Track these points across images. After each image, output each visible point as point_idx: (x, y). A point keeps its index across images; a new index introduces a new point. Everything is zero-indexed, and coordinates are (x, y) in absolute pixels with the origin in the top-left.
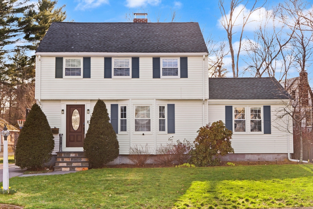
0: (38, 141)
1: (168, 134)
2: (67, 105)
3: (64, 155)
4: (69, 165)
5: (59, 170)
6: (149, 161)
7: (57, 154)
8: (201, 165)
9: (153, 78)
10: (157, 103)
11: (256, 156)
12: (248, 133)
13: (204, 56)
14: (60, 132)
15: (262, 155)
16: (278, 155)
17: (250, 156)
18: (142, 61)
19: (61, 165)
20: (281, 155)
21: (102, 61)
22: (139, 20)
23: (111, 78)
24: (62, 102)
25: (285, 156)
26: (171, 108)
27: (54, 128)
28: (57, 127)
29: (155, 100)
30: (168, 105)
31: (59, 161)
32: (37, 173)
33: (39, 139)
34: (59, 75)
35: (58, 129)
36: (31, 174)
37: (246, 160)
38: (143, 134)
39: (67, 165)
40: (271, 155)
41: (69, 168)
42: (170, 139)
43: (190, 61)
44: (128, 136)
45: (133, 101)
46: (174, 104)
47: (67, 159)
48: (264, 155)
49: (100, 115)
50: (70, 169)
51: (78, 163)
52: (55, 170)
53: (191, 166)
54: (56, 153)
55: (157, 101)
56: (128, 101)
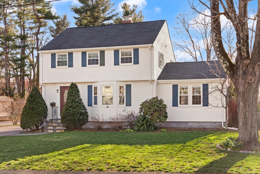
0: (31, 111)
1: (126, 107)
2: (60, 87)
3: (54, 121)
4: (54, 128)
5: (47, 131)
7: (50, 120)
9: (114, 65)
10: (117, 84)
11: (196, 124)
12: (190, 106)
13: (150, 47)
14: (56, 105)
15: (201, 123)
16: (214, 124)
17: (192, 123)
19: (49, 128)
20: (217, 124)
21: (80, 54)
22: (125, 22)
23: (86, 66)
24: (57, 85)
25: (220, 124)
26: (129, 87)
27: (52, 102)
28: (54, 102)
29: (115, 81)
30: (126, 85)
31: (49, 125)
33: (32, 111)
34: (53, 66)
37: (188, 127)
38: (108, 107)
39: (53, 128)
40: (209, 123)
41: (52, 130)
43: (140, 51)
44: (98, 108)
45: (101, 83)
46: (131, 84)
47: (54, 124)
48: (202, 123)
49: (71, 94)
50: (53, 131)
51: (60, 127)
52: (44, 131)
53: (130, 131)
54: (49, 120)
55: (118, 82)
56: (97, 83)
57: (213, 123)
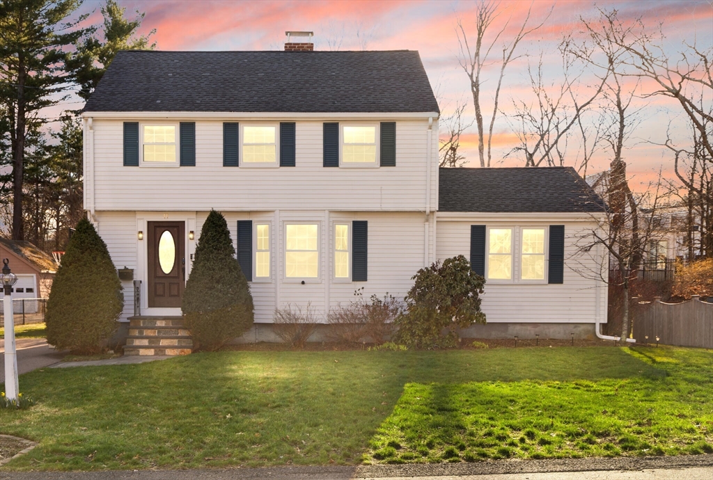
0: (90, 294)
1: (354, 282)
2: (148, 222)
3: (144, 323)
4: (153, 342)
5: (133, 353)
6: (314, 337)
7: (129, 321)
8: (419, 347)
9: (324, 166)
10: (332, 219)
11: (529, 328)
12: (517, 282)
13: (431, 120)
14: (137, 277)
15: (542, 325)
16: (575, 328)
17: (518, 327)
18: (300, 130)
19: (137, 342)
20: (582, 327)
21: (219, 130)
22: (297, 46)
23: (238, 166)
24: (138, 216)
25: (590, 328)
26: (361, 229)
27: (123, 268)
28: (130, 268)
29: (327, 212)
30: (355, 223)
31: (133, 335)
32: (88, 360)
33: (92, 291)
34: (130, 160)
35: (132, 270)
36: (76, 361)
37: (509, 337)
38: (303, 282)
39: (149, 342)
40: (561, 326)
41: (153, 350)
42: (358, 292)
43: (400, 130)
44: (273, 286)
45: (283, 214)
46: (367, 222)
47: (149, 331)
48: (546, 326)
50: (155, 351)
51: (172, 340)
52: (125, 353)
53: (399, 348)
54: (128, 319)
55: (332, 215)
56: (271, 214)
57: (573, 326)
